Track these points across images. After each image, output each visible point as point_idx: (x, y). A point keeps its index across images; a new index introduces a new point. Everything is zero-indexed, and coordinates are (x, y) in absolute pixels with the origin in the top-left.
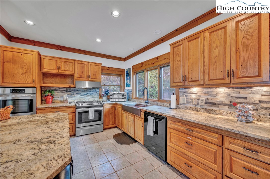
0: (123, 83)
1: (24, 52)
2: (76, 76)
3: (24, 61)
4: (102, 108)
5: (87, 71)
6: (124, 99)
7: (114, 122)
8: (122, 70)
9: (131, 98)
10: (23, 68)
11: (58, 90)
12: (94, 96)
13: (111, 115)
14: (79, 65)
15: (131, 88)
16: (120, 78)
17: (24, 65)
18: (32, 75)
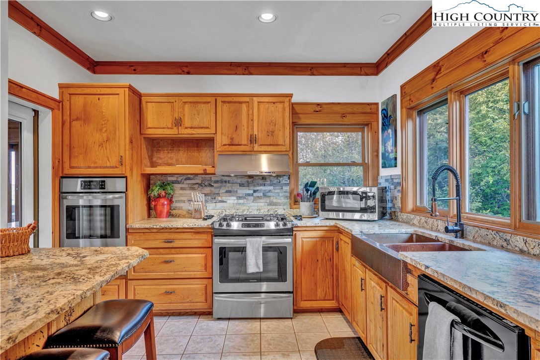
0: (373, 152)
1: (103, 91)
2: (221, 140)
3: (104, 114)
4: (289, 240)
5: (248, 122)
6: (366, 212)
7: (331, 291)
8: (368, 109)
9: (398, 210)
10: (101, 130)
11: (183, 183)
12: (275, 201)
13: (320, 265)
14: (226, 106)
15: (396, 171)
16: (363, 138)
17: (104, 123)
18: (117, 146)
